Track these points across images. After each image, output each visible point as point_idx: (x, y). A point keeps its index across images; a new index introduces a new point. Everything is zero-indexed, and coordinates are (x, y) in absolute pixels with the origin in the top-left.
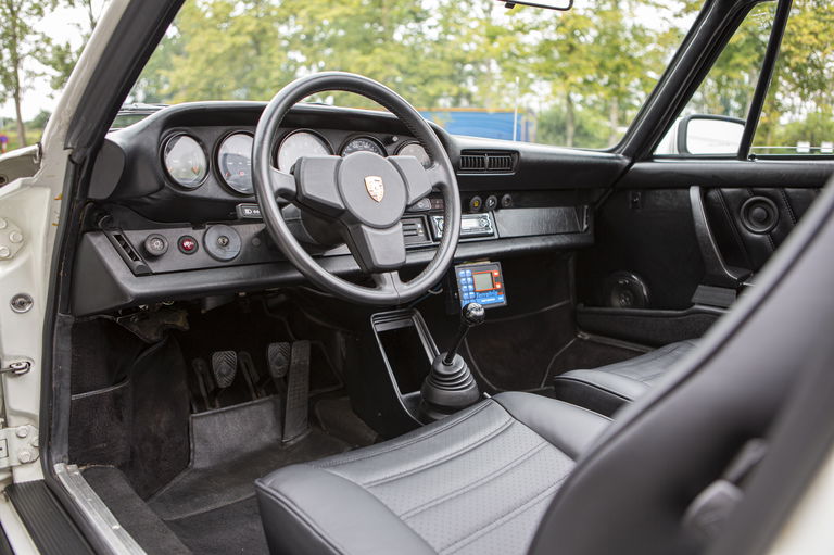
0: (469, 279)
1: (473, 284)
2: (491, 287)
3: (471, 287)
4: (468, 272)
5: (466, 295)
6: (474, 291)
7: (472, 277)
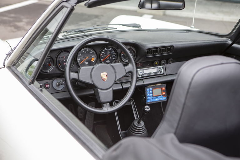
0: (151, 92)
1: (152, 93)
2: (161, 94)
3: (151, 94)
4: (151, 89)
5: (148, 98)
6: (153, 96)
7: (152, 91)
